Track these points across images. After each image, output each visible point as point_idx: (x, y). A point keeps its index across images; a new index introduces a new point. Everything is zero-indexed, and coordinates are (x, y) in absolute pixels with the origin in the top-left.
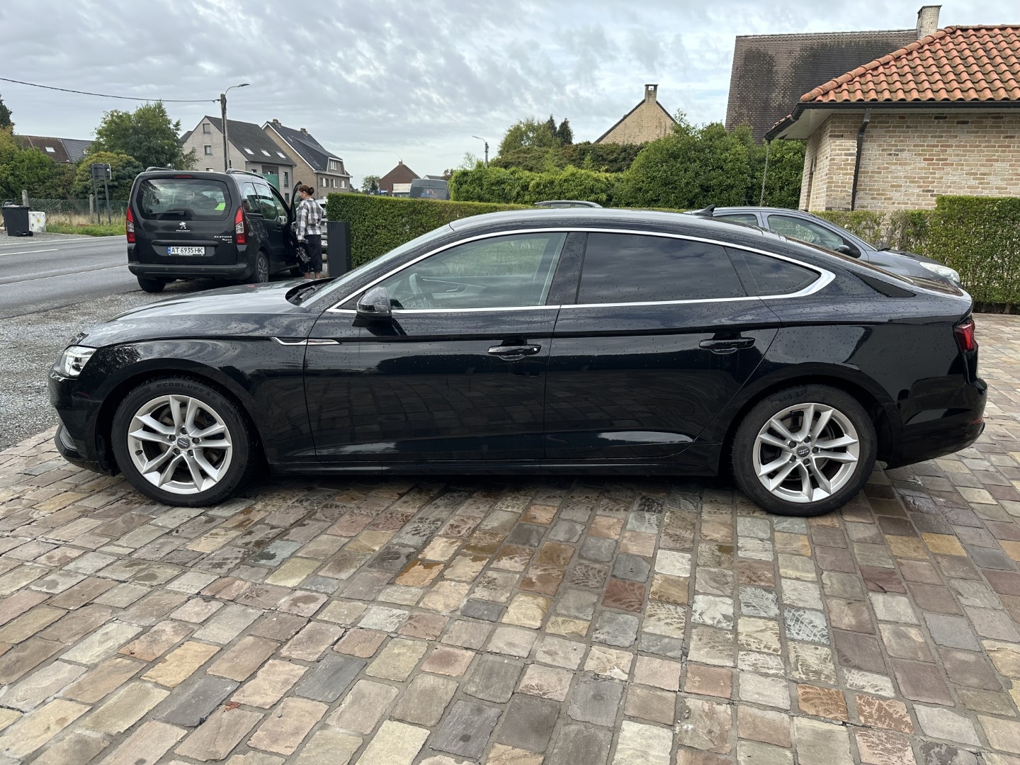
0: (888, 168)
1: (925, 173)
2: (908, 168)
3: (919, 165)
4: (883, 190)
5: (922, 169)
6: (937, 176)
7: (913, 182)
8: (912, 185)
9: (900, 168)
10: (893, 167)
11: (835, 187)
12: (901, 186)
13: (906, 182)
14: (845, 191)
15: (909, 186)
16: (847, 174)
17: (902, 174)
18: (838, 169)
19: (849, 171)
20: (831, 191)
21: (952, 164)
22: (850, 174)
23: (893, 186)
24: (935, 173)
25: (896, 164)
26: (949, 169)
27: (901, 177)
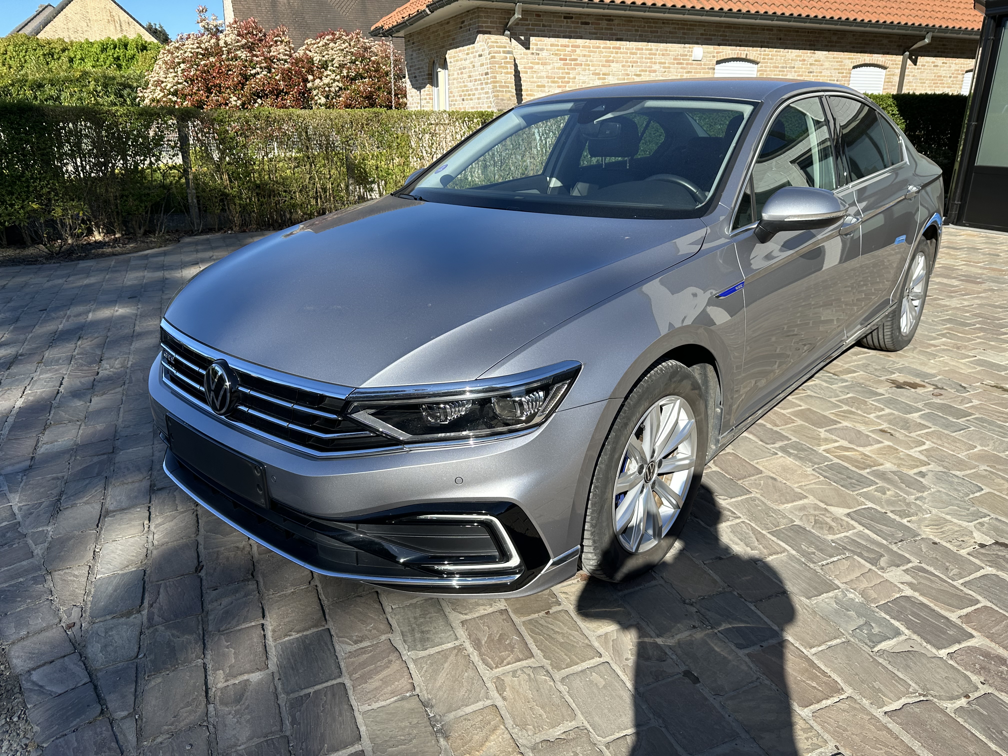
0: (532, 68)
1: (562, 73)
2: (549, 67)
3: (556, 65)
4: (531, 91)
5: (559, 68)
6: (571, 76)
7: (553, 82)
8: (553, 85)
9: (541, 67)
10: (536, 67)
11: (500, 87)
12: (544, 86)
13: (548, 82)
14: (510, 92)
15: (550, 87)
16: (507, 73)
17: (544, 74)
18: (499, 67)
19: (509, 70)
20: (498, 91)
21: (581, 65)
22: (510, 73)
23: (538, 86)
24: (569, 73)
25: (538, 64)
26: (579, 68)
27: (543, 77)
